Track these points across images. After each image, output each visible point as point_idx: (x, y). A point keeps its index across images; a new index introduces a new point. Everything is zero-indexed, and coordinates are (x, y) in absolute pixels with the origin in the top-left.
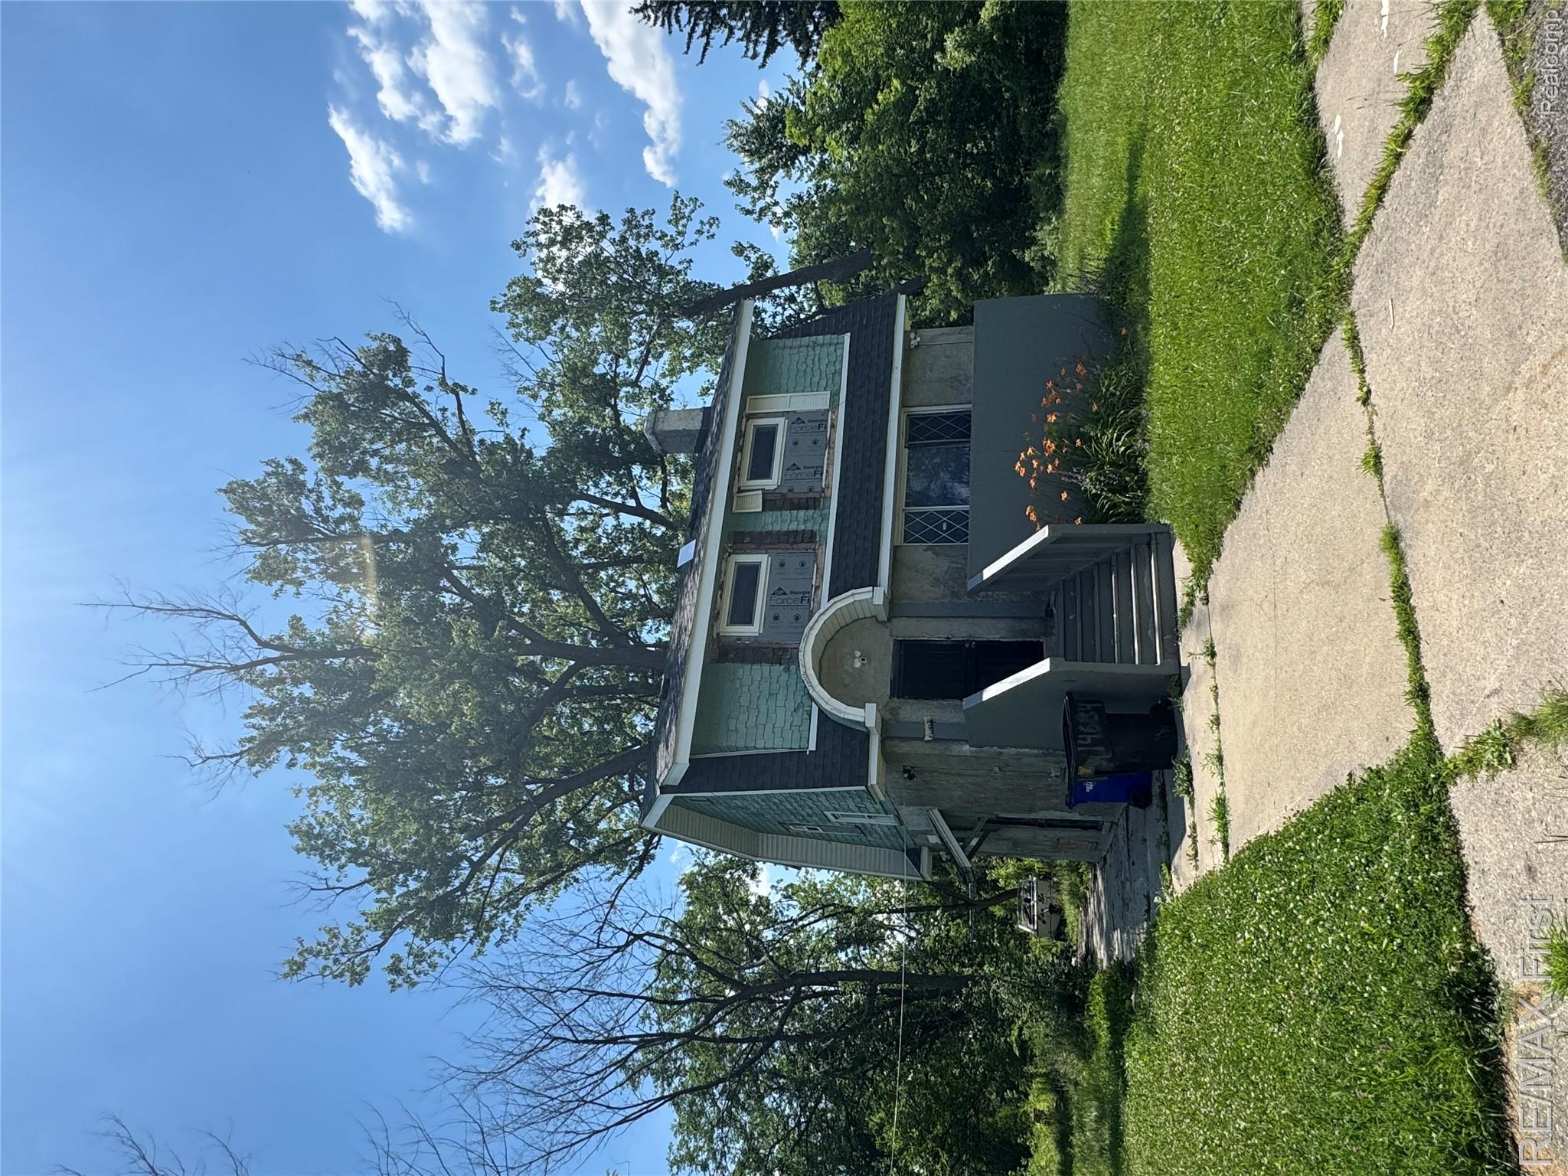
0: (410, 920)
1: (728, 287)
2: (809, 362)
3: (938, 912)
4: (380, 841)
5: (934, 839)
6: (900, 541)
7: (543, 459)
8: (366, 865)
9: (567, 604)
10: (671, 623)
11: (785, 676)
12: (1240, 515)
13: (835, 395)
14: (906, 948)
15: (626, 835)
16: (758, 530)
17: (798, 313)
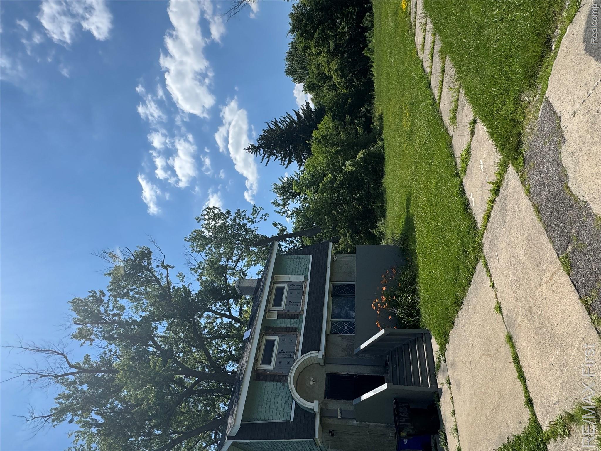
1: (270, 237)
2: (297, 264)
6: (329, 333)
7: (196, 294)
9: (198, 353)
10: (238, 363)
12: (454, 327)
13: (306, 276)
16: (275, 326)
17: (294, 247)
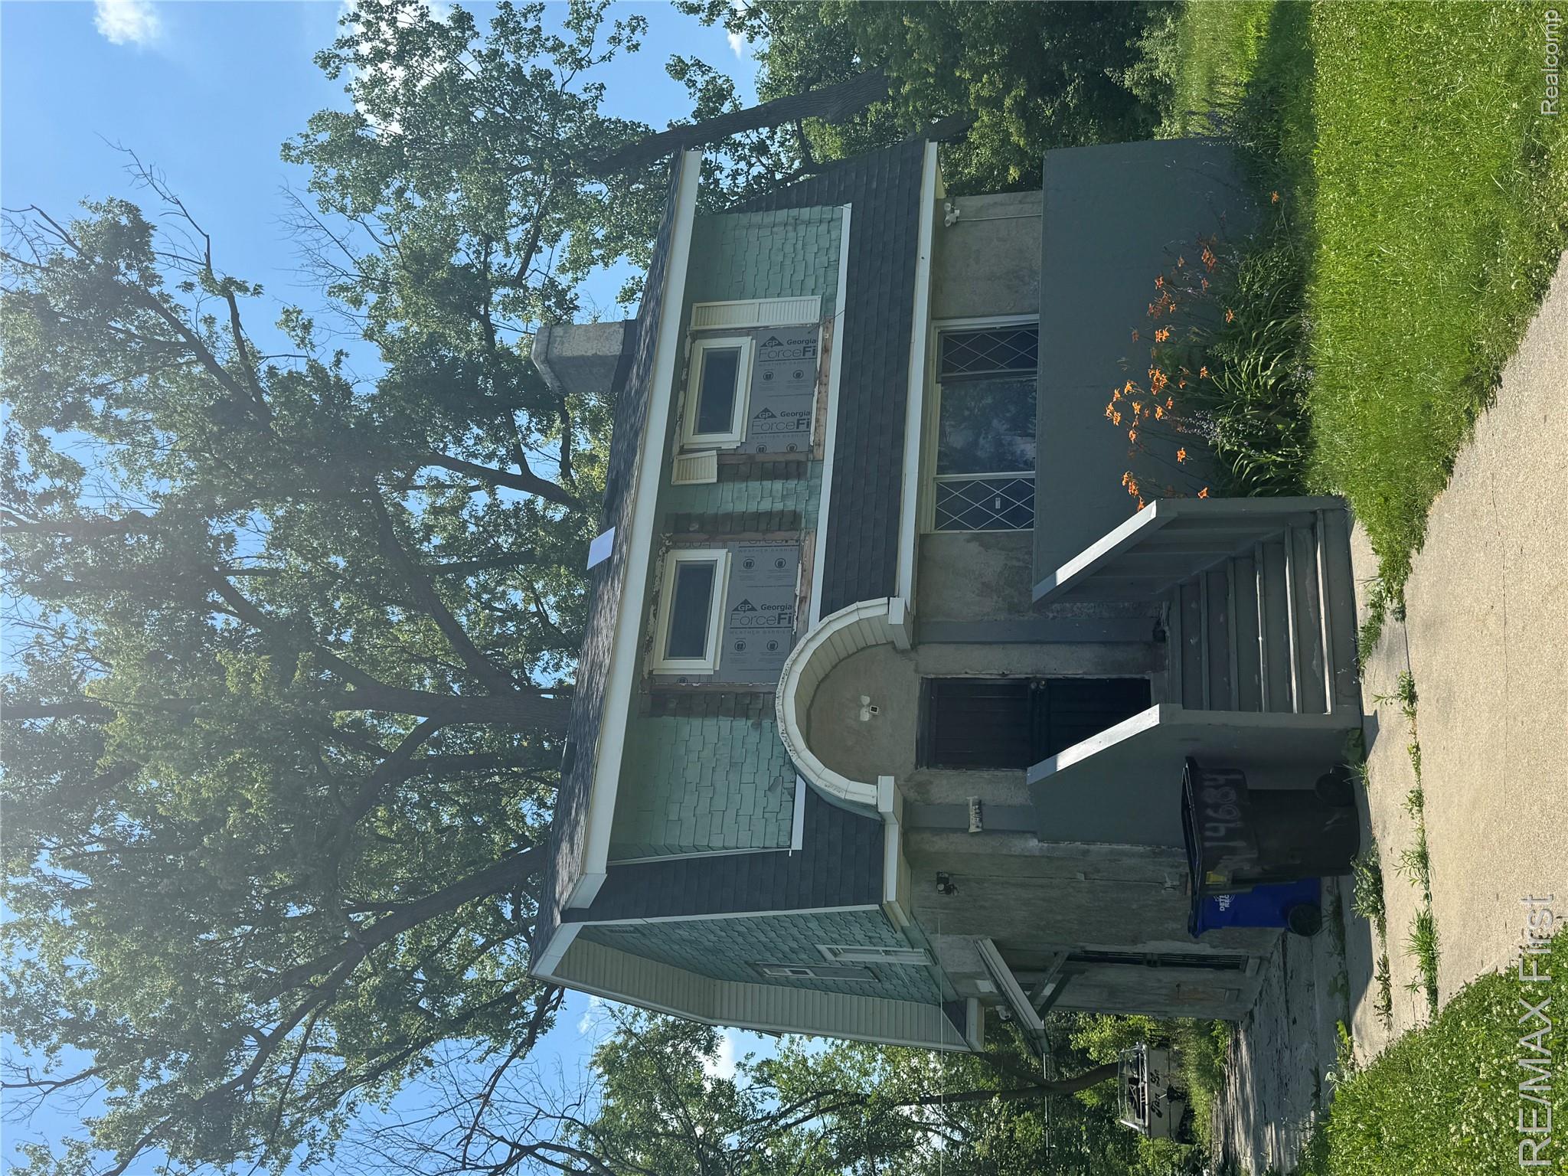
0: (163, 1131)
1: (661, 128)
2: (789, 248)
3: (995, 1100)
4: (114, 1007)
5: (986, 986)
6: (929, 526)
7: (372, 399)
8: (91, 1045)
9: (413, 627)
10: (578, 656)
11: (754, 737)
12: (1454, 481)
13: (828, 302)
14: (947, 1158)
15: (507, 989)
16: (711, 511)
17: (771, 171)
